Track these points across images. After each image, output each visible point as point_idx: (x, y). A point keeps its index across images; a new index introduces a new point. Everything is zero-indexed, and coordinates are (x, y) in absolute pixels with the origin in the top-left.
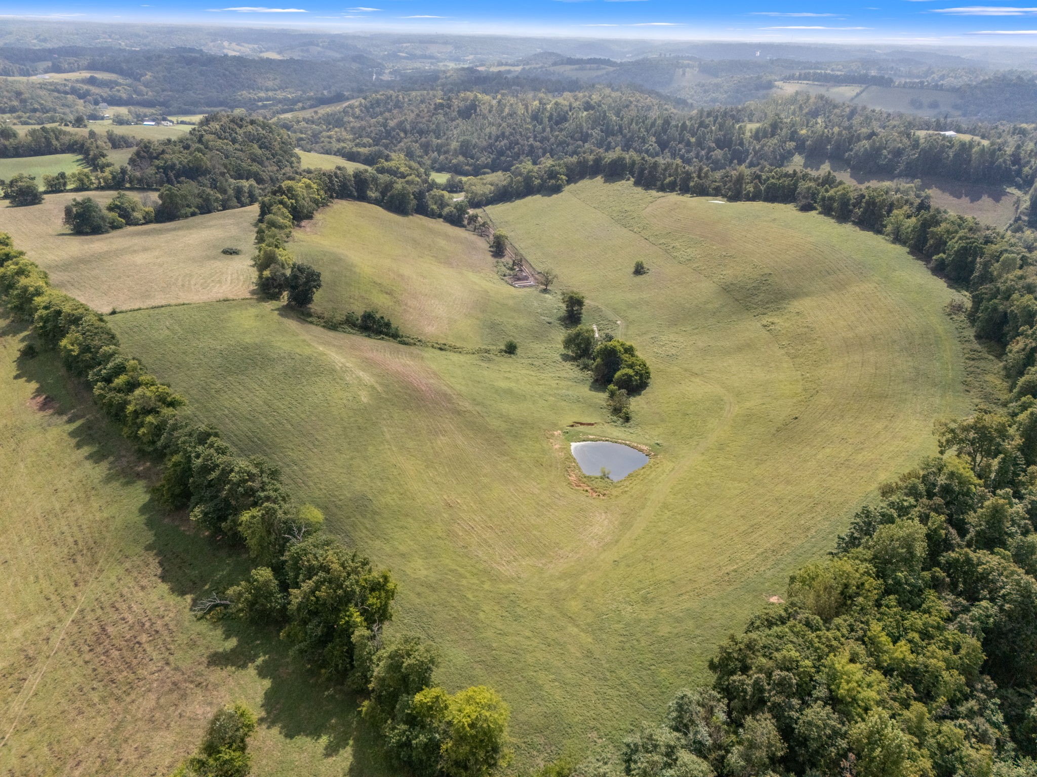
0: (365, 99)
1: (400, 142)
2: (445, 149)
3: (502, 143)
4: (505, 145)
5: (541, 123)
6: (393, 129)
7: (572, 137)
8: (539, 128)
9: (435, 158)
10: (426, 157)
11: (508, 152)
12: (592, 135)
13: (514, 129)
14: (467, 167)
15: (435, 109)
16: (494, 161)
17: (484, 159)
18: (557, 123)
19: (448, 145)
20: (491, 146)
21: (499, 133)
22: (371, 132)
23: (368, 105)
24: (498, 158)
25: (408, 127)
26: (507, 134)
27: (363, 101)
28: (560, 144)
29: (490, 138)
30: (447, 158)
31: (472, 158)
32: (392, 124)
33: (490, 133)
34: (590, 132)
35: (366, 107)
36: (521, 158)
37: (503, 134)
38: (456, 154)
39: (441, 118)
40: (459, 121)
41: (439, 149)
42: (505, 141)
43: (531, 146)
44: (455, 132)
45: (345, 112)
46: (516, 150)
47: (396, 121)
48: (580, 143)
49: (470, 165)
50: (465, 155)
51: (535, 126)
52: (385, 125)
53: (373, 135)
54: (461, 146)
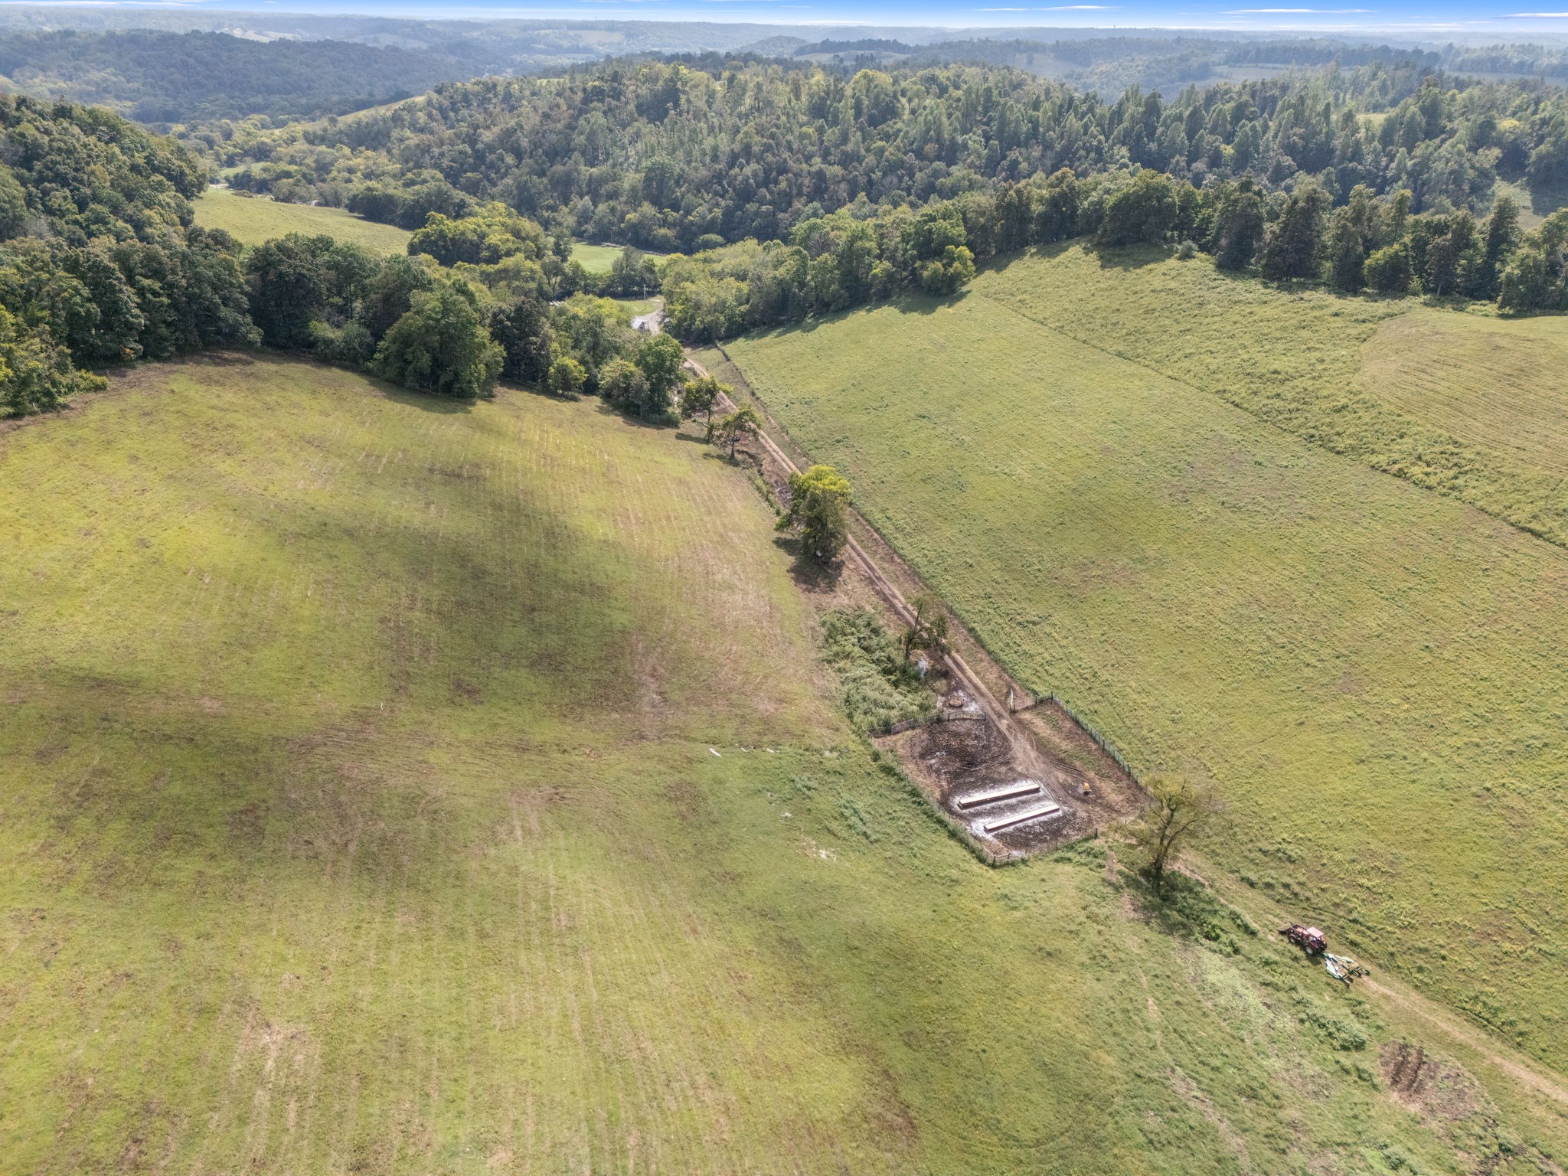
0: (439, 91)
1: (505, 175)
2: (609, 187)
3: (748, 170)
4: (755, 175)
5: (835, 123)
6: (491, 148)
7: (919, 154)
8: (831, 134)
9: (585, 211)
10: (565, 209)
11: (763, 190)
12: (965, 146)
13: (773, 136)
14: (663, 231)
15: (586, 101)
16: (728, 213)
17: (705, 209)
18: (873, 122)
19: (615, 178)
20: (719, 177)
21: (737, 147)
22: (442, 155)
23: (446, 103)
24: (738, 207)
25: (525, 143)
26: (756, 149)
27: (435, 96)
28: (893, 167)
29: (715, 158)
30: (613, 210)
31: (675, 207)
32: (487, 136)
33: (715, 149)
34: (960, 139)
35: (441, 109)
36: (797, 205)
37: (747, 149)
38: (634, 201)
39: (597, 118)
40: (641, 124)
41: (594, 188)
42: (754, 166)
43: (820, 175)
44: (632, 152)
45: (396, 119)
46: (783, 185)
47: (496, 130)
48: (939, 165)
49: (671, 226)
50: (656, 202)
51: (821, 131)
52: (472, 140)
53: (445, 163)
54: (648, 180)
